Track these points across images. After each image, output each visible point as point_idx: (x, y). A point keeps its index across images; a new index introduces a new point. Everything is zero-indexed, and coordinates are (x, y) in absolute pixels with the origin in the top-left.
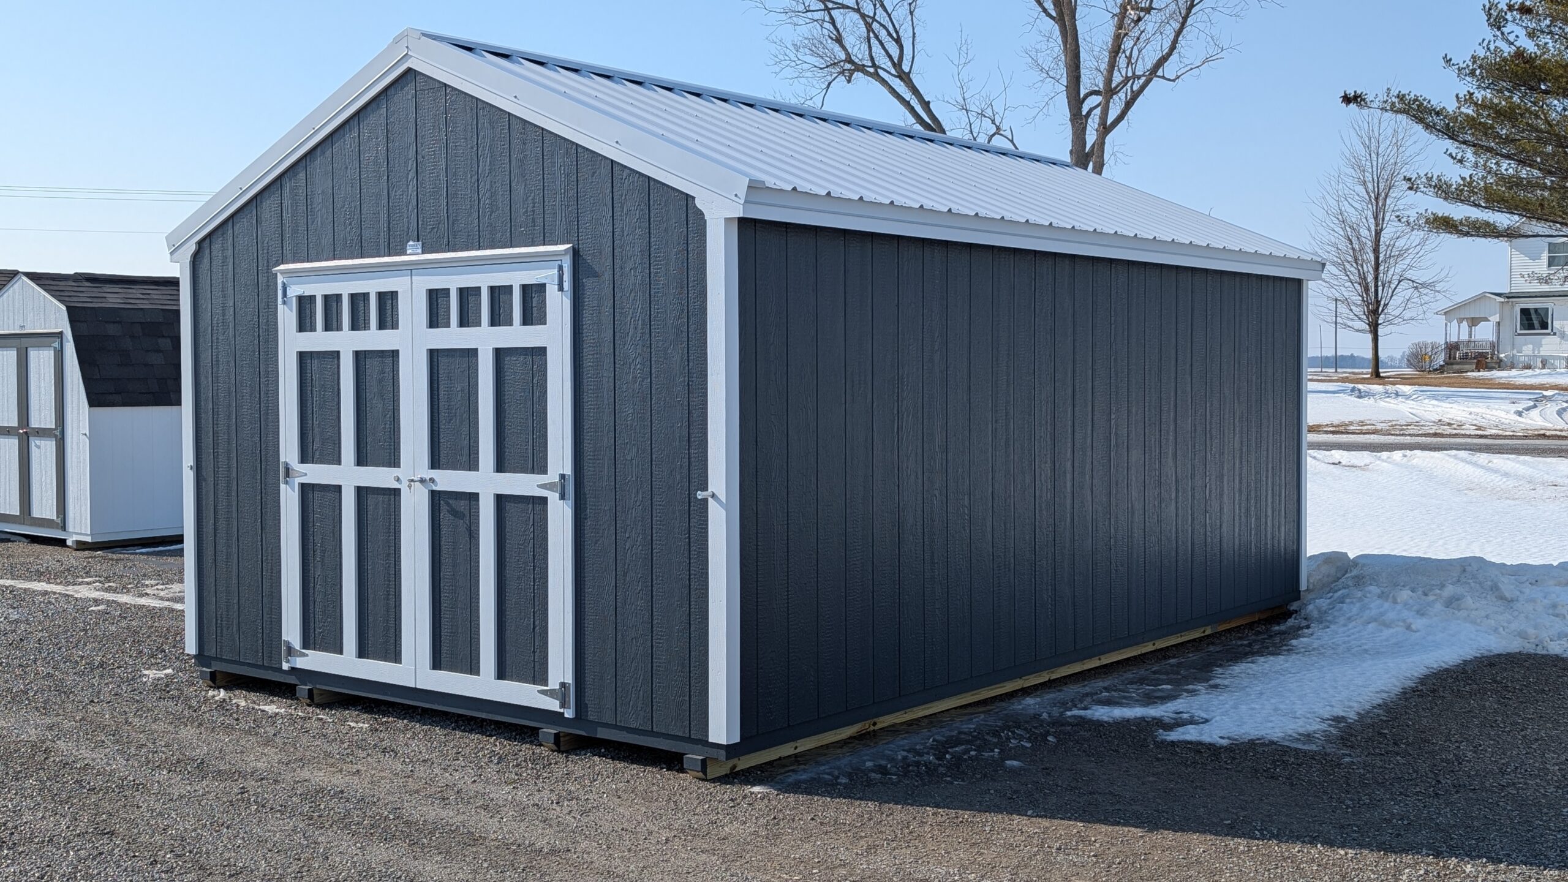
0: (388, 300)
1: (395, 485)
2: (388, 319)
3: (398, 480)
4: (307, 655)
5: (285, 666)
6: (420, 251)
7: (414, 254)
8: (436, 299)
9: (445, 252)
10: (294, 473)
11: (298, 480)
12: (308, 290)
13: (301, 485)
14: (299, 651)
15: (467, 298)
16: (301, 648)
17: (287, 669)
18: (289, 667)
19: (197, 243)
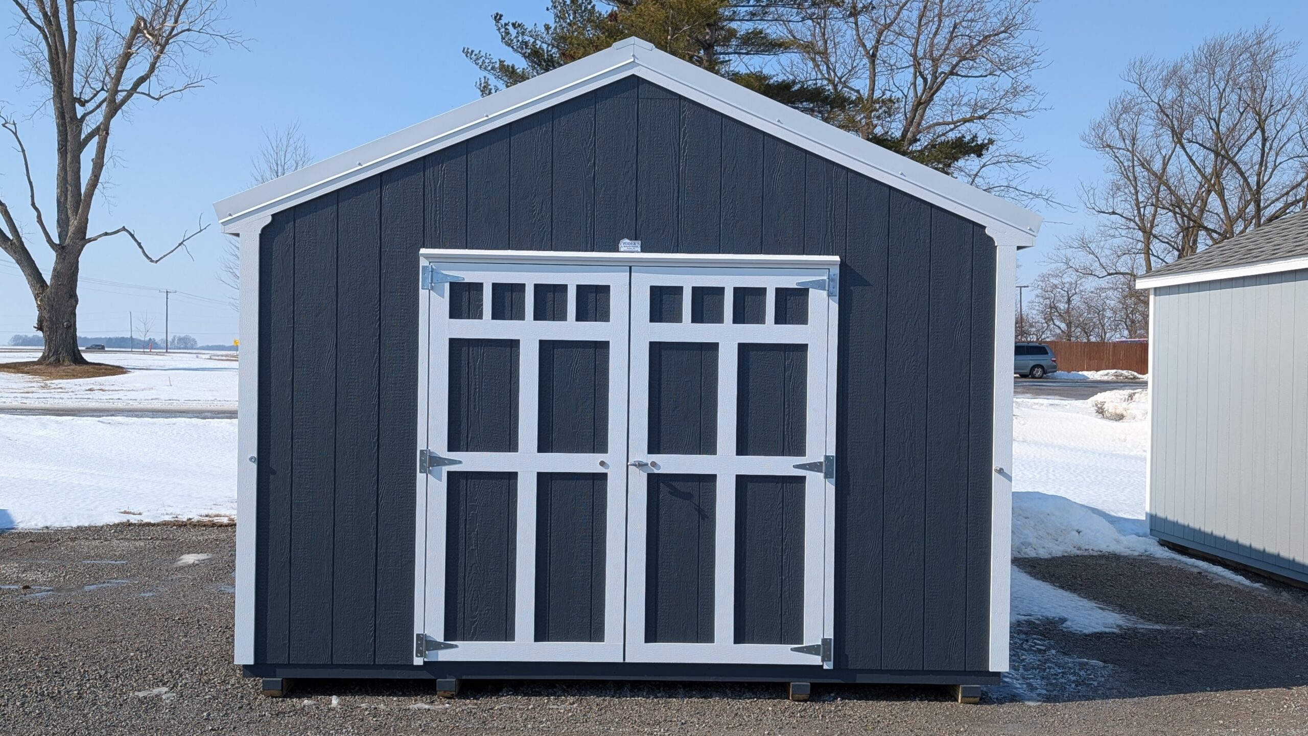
0: (594, 293)
1: (601, 470)
2: (593, 312)
3: (602, 464)
4: (456, 646)
5: (418, 661)
6: (639, 250)
7: (629, 250)
8: (662, 295)
9: (673, 252)
10: (440, 462)
11: (445, 469)
12: (469, 276)
13: (450, 474)
14: (442, 643)
15: (705, 297)
16: (445, 640)
17: (422, 664)
18: (424, 662)
19: (273, 216)
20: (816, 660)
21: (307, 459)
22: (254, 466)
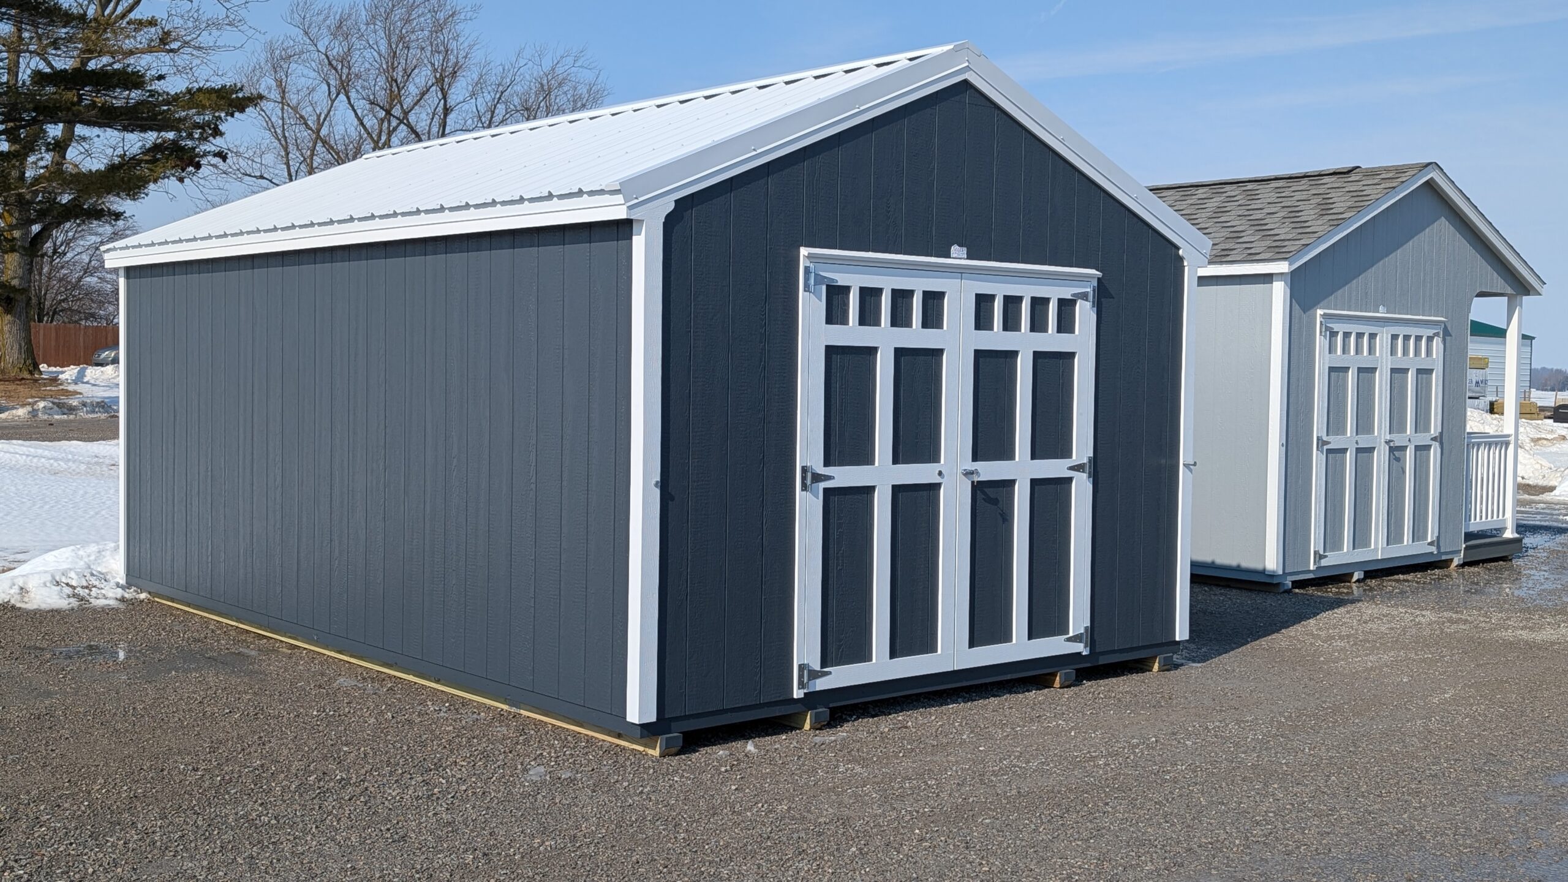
0: (933, 301)
1: (936, 479)
2: (932, 318)
3: (937, 473)
4: (830, 673)
5: (799, 694)
6: (964, 256)
7: (958, 256)
8: (983, 302)
10: (817, 478)
11: (823, 485)
12: (842, 279)
13: (826, 490)
14: (818, 672)
15: (1010, 305)
16: (822, 668)
17: (803, 696)
18: (805, 694)
19: (676, 201)
20: (1080, 648)
21: (703, 481)
22: (658, 492)
